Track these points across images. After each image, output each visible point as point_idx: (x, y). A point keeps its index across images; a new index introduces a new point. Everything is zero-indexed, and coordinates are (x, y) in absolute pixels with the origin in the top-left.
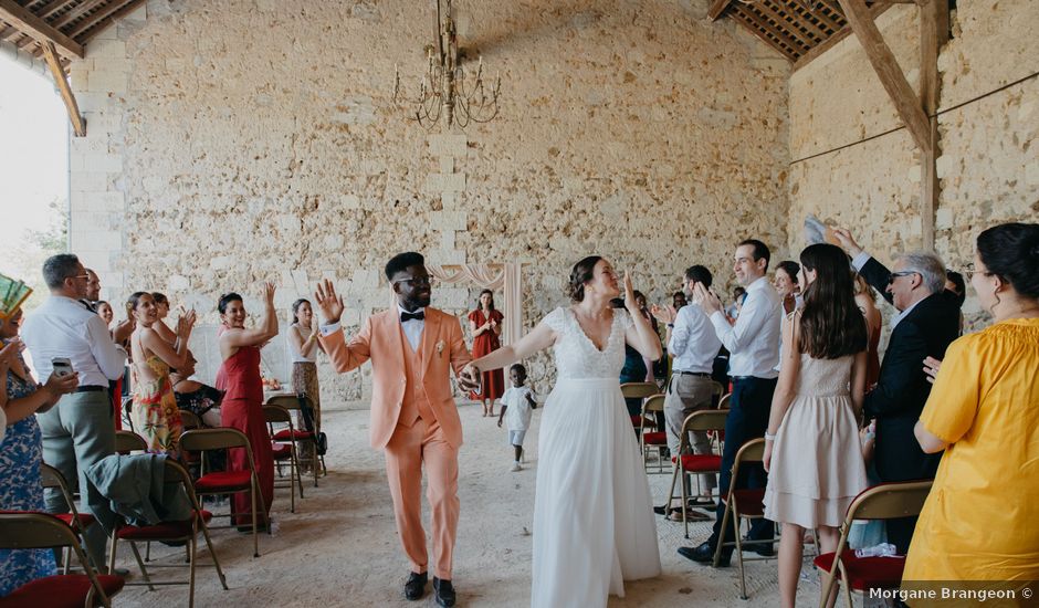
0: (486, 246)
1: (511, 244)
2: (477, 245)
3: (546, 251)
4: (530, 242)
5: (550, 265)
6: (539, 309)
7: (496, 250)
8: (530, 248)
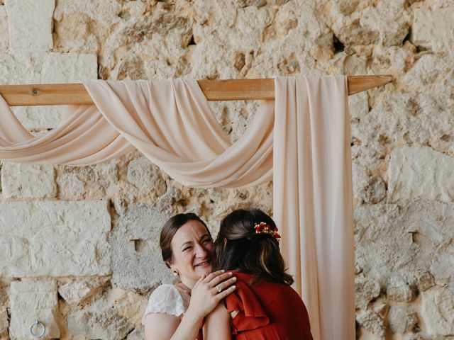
0: (175, 37)
1: (268, 30)
2: (140, 34)
3: (399, 57)
4: (339, 23)
5: (414, 107)
6: (376, 274)
7: (213, 54)
8: (338, 46)
